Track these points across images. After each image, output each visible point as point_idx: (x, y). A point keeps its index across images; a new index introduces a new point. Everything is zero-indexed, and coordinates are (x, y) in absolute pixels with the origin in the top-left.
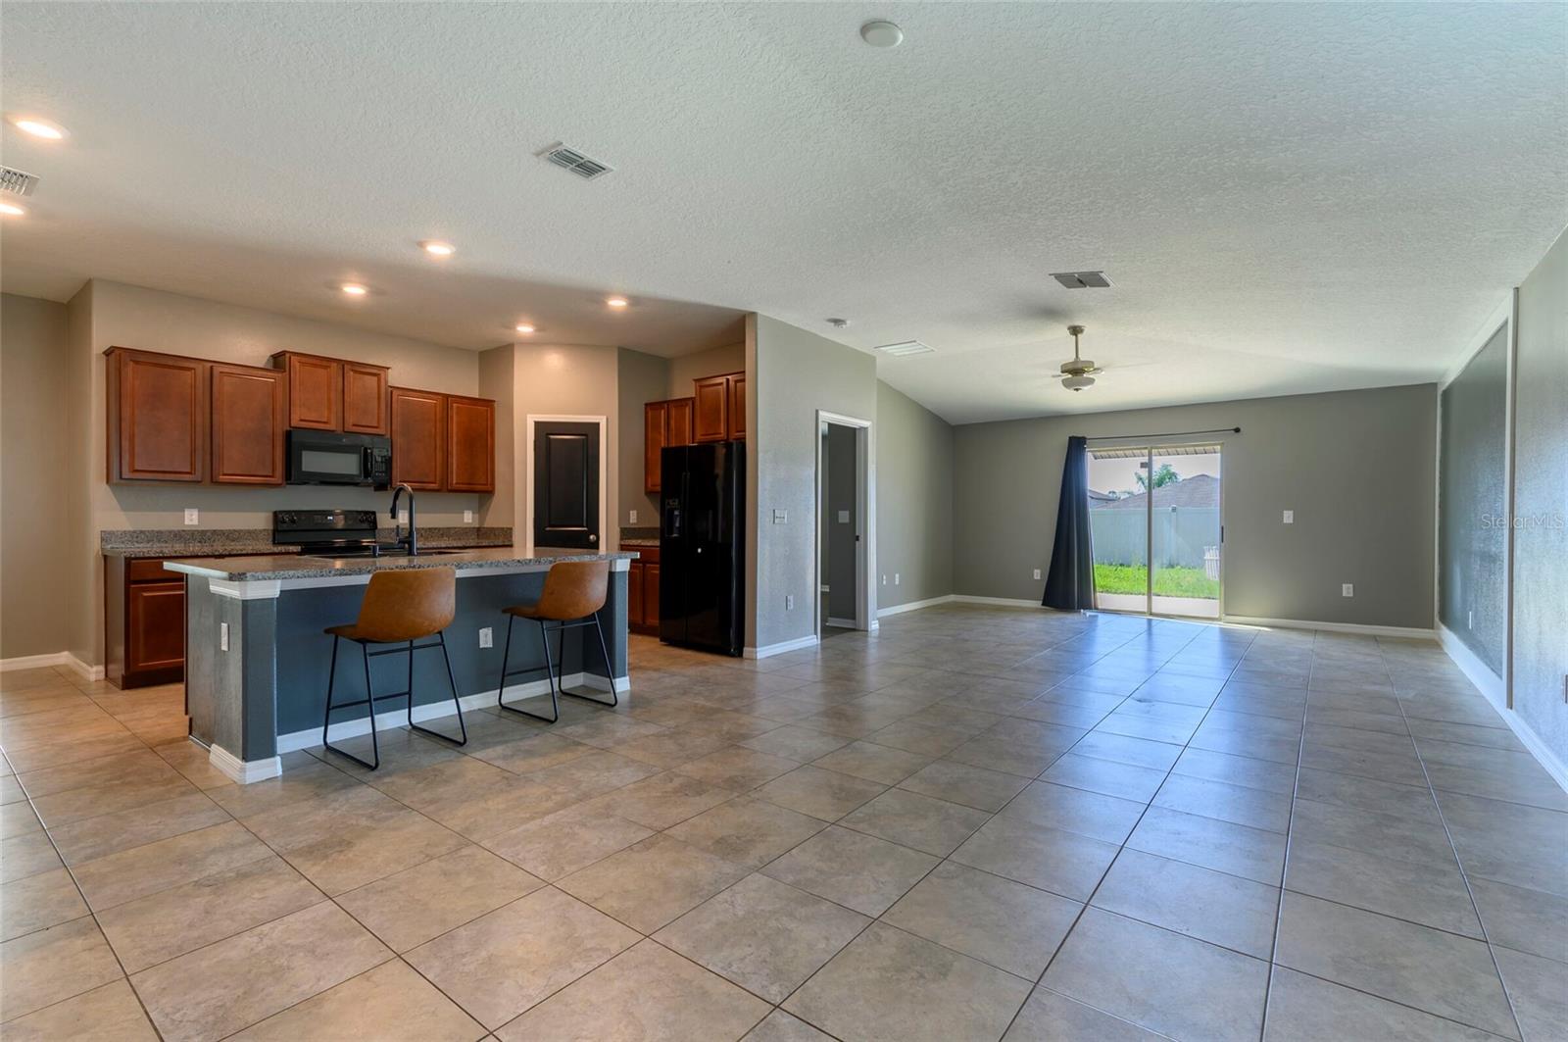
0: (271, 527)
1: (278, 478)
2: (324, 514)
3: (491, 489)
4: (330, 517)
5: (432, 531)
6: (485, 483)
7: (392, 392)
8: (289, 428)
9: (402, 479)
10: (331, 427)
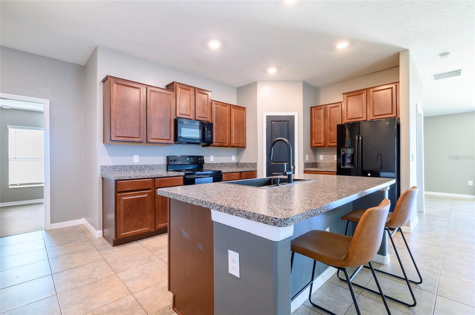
0: (166, 163)
1: (172, 141)
2: (185, 157)
3: (245, 146)
4: (188, 159)
5: (222, 164)
6: (243, 143)
7: (212, 102)
8: (176, 117)
9: (216, 142)
10: (191, 117)
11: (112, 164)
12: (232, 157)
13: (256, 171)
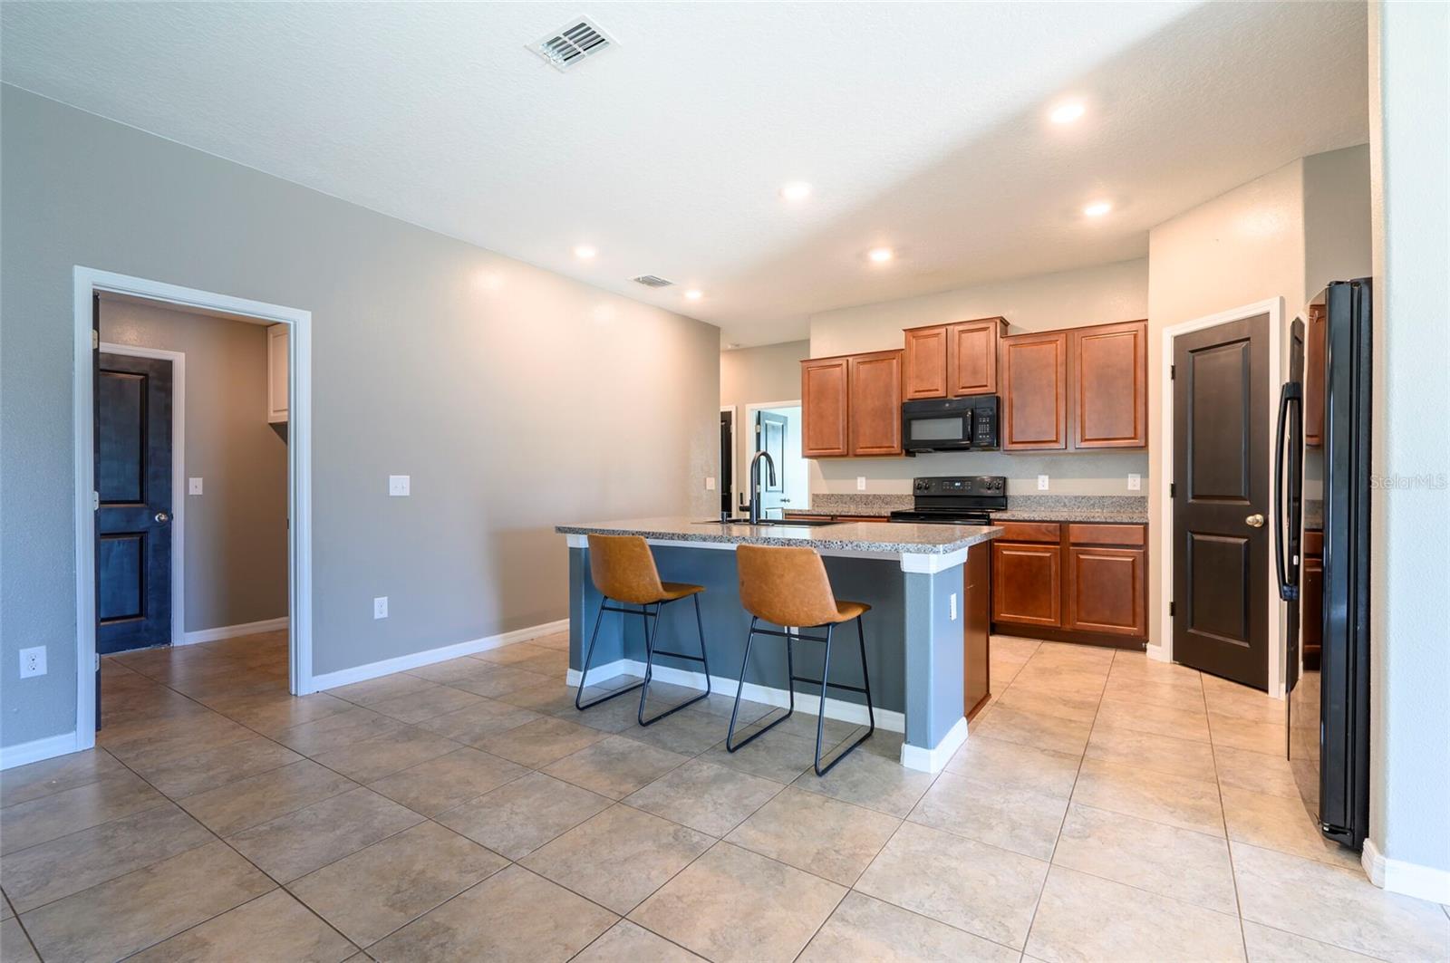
0: (913, 493)
1: (896, 448)
2: (952, 480)
3: (1143, 444)
4: (957, 484)
5: (1080, 500)
6: (1133, 436)
7: (1003, 344)
8: (905, 401)
9: (1014, 440)
10: (941, 393)
11: (828, 493)
12: (1129, 479)
13: (1146, 525)
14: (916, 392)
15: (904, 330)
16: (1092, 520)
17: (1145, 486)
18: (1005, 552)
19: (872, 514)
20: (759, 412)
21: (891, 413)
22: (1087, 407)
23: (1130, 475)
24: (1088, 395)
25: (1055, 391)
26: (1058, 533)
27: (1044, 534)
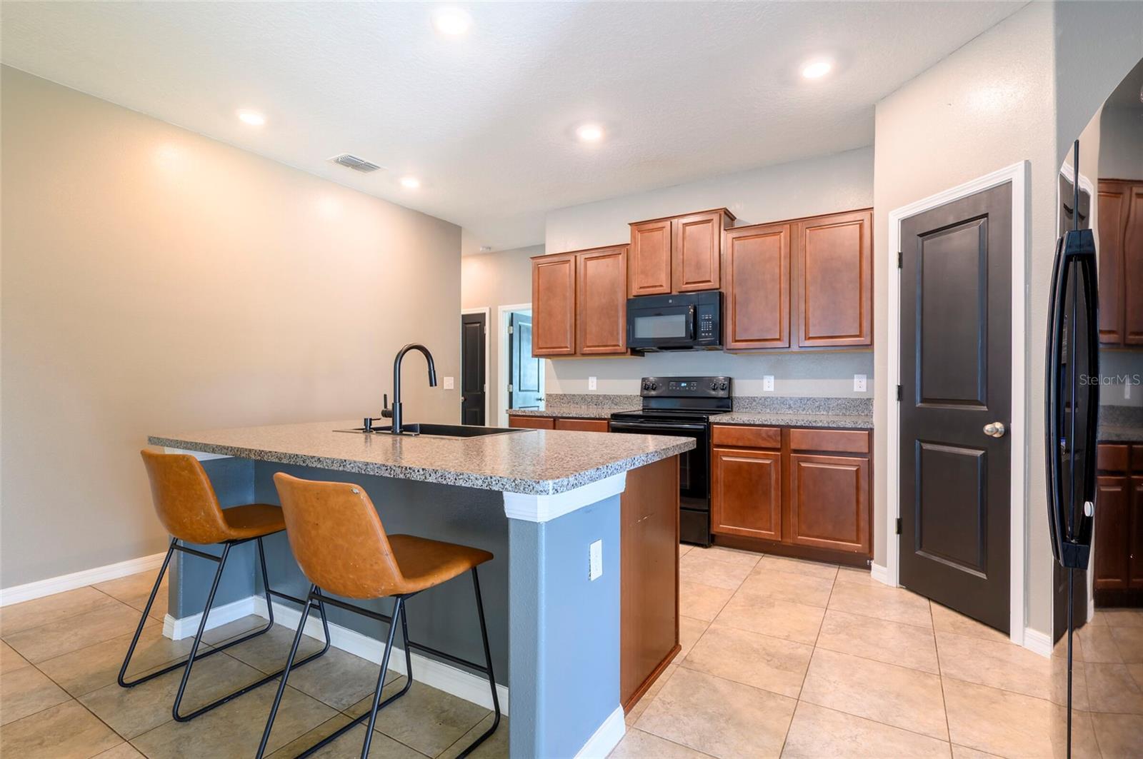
0: (641, 394)
1: (624, 347)
2: (679, 380)
3: (868, 342)
4: (683, 385)
5: (805, 402)
6: (858, 334)
7: (727, 237)
8: (631, 297)
9: (737, 339)
10: (666, 289)
11: (561, 392)
12: (855, 380)
13: (871, 432)
14: (641, 288)
15: (630, 224)
16: (814, 424)
17: (870, 387)
18: (724, 459)
19: (593, 416)
20: (512, 314)
21: (617, 311)
22: (811, 303)
23: (855, 376)
24: (811, 289)
25: (778, 286)
26: (779, 438)
27: (764, 439)
